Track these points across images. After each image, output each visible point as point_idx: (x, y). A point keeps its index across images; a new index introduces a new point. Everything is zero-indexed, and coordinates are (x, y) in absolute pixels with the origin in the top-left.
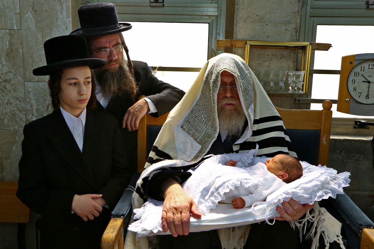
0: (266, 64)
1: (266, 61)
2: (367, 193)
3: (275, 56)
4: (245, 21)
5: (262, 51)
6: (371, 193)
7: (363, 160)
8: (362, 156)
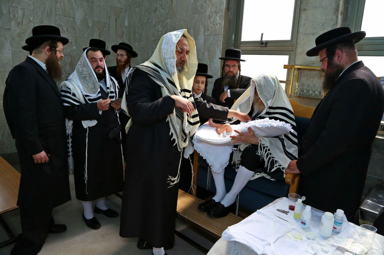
0: (311, 79)
1: (311, 78)
2: (377, 177)
3: (317, 75)
4: (300, 54)
5: (309, 72)
6: (380, 178)
7: (376, 153)
8: (376, 150)
